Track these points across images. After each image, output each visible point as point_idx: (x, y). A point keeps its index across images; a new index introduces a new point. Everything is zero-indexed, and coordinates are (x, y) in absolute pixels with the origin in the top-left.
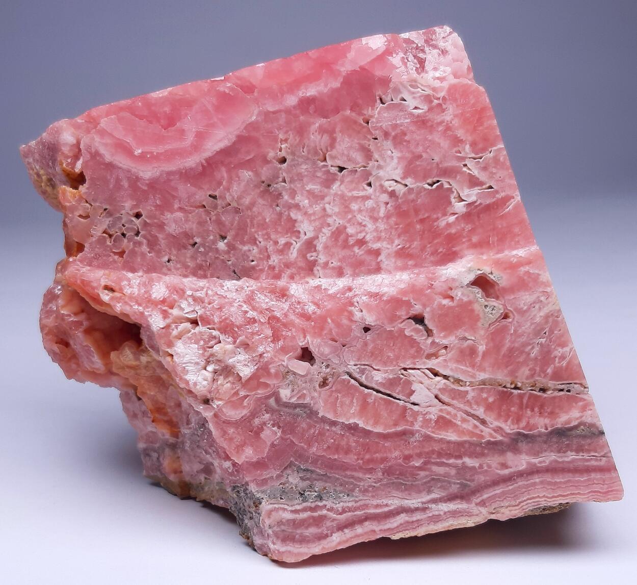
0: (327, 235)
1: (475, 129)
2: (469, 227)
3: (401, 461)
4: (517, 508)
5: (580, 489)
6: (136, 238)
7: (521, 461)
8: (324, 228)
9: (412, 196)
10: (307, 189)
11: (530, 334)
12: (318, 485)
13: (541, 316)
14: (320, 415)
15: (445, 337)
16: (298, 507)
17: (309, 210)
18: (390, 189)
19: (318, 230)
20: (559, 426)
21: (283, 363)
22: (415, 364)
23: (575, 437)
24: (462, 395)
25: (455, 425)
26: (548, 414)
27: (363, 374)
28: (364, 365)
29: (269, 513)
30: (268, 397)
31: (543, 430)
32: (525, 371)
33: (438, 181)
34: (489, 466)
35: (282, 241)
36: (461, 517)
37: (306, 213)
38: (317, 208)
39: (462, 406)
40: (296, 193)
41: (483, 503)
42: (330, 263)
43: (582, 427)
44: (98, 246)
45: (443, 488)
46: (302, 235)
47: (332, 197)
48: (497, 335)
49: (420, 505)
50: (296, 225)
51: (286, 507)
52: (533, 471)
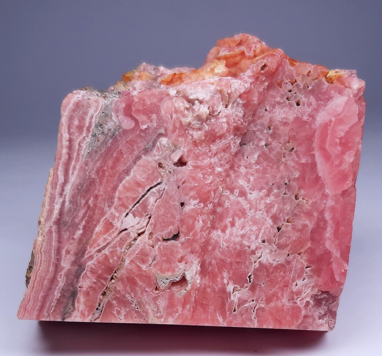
0: (245, 206)
1: (272, 314)
2: (217, 289)
3: (96, 192)
4: (39, 251)
5: (34, 293)
6: (286, 97)
7: (66, 264)
8: (250, 206)
9: (247, 263)
10: (276, 205)
11: (141, 299)
12: (101, 138)
13: (148, 310)
14: (143, 156)
15: (159, 248)
16: (94, 120)
17: (263, 201)
18: (256, 252)
19: (250, 202)
20: (78, 295)
21: (182, 147)
22: (151, 224)
23: (68, 303)
24: (121, 245)
25: (105, 234)
26: (88, 292)
27: (157, 192)
28: (162, 195)
29: (96, 101)
30: (166, 130)
31: (80, 285)
32: (120, 287)
33: (250, 282)
34: (71, 244)
35: (252, 179)
36: (47, 215)
37: (262, 199)
38: (262, 206)
39: (114, 242)
40: (275, 198)
41: (50, 232)
42: (229, 202)
43: (72, 309)
44: (289, 74)
45: (70, 211)
46: (250, 191)
47: (265, 217)
48: (148, 279)
49: (65, 193)
50: (258, 191)
51: (97, 113)
52: (57, 267)
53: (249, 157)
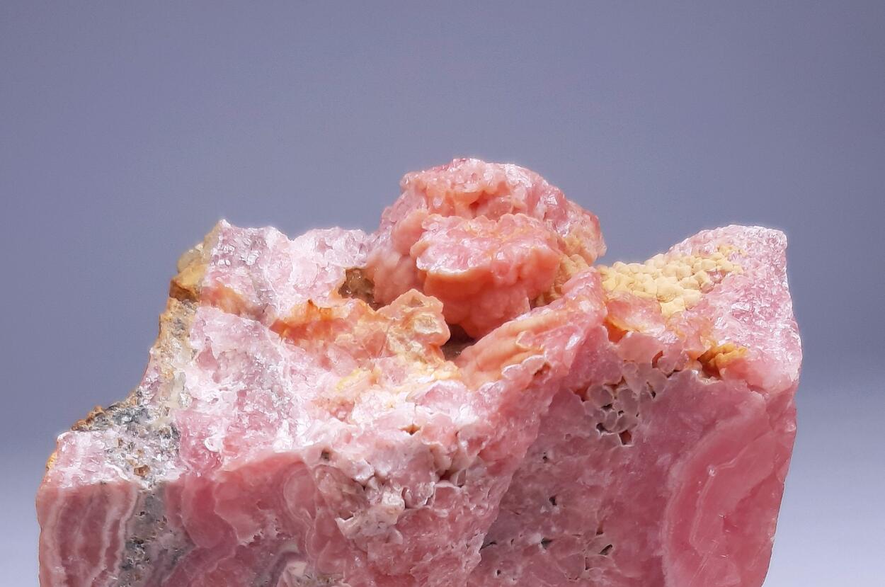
6: (596, 422)
12: (145, 570)
16: (121, 533)
21: (343, 580)
29: (124, 487)
30: (301, 544)
44: (607, 364)
51: (128, 516)
53: (504, 572)
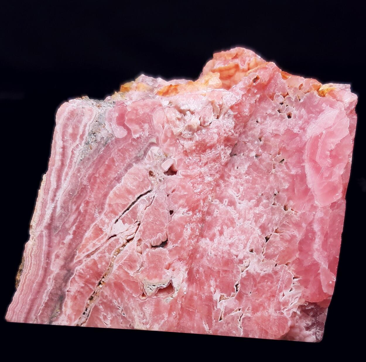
0: (234, 216)
1: (258, 324)
2: (203, 297)
3: (87, 198)
4: (29, 254)
5: (23, 296)
6: (277, 109)
7: (55, 268)
8: (239, 215)
9: (235, 272)
10: (264, 215)
11: (128, 304)
12: (94, 145)
13: (135, 316)
14: (134, 164)
15: (147, 255)
16: (87, 128)
17: (252, 211)
18: (244, 261)
19: (239, 212)
20: (66, 299)
21: (173, 156)
22: (139, 231)
23: (55, 306)
24: (110, 250)
25: (94, 239)
26: (76, 296)
27: (147, 199)
28: (152, 202)
29: (90, 110)
30: (157, 139)
31: (68, 289)
32: (107, 292)
33: (237, 291)
34: (61, 248)
35: (241, 189)
36: (38, 219)
37: (251, 208)
38: (251, 216)
39: (103, 248)
40: (264, 208)
41: (41, 236)
42: (218, 211)
43: (59, 313)
44: (282, 87)
45: (61, 216)
46: (240, 201)
47: (253, 227)
48: (135, 285)
49: (56, 198)
50: (247, 201)
51: (91, 122)
52: (46, 271)
53: (239, 167)
